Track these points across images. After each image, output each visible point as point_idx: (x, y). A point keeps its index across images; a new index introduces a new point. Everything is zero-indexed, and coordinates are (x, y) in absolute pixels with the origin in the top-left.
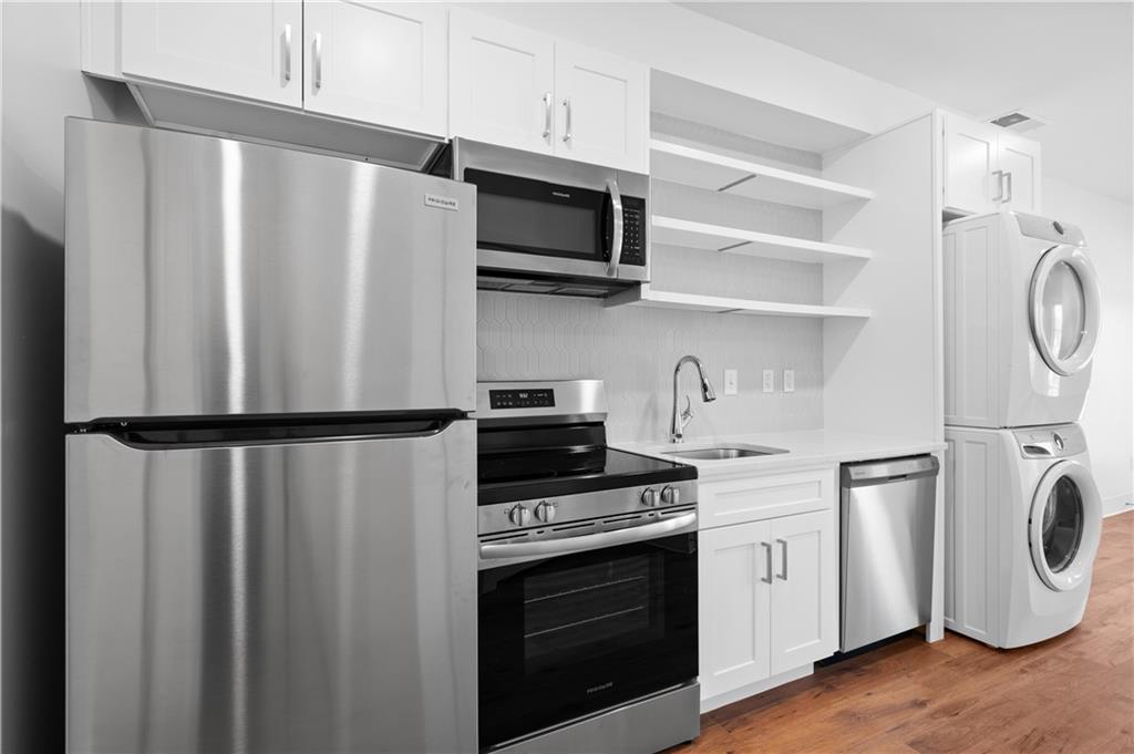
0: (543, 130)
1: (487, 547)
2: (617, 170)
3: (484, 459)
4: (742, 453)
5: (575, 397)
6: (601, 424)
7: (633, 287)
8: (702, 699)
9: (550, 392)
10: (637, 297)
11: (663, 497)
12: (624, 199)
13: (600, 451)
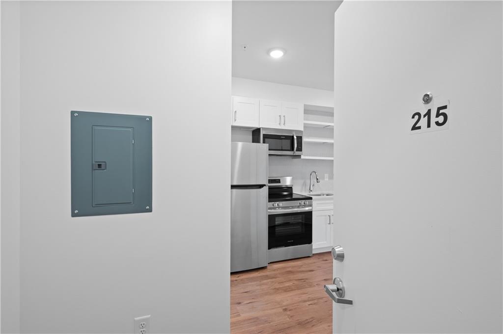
0: (279, 123)
1: (269, 211)
2: (295, 130)
3: (270, 195)
4: (327, 195)
5: (285, 181)
6: (291, 188)
7: (299, 156)
8: (313, 248)
9: (279, 180)
10: (300, 158)
11: (304, 203)
12: (297, 136)
13: (291, 194)
